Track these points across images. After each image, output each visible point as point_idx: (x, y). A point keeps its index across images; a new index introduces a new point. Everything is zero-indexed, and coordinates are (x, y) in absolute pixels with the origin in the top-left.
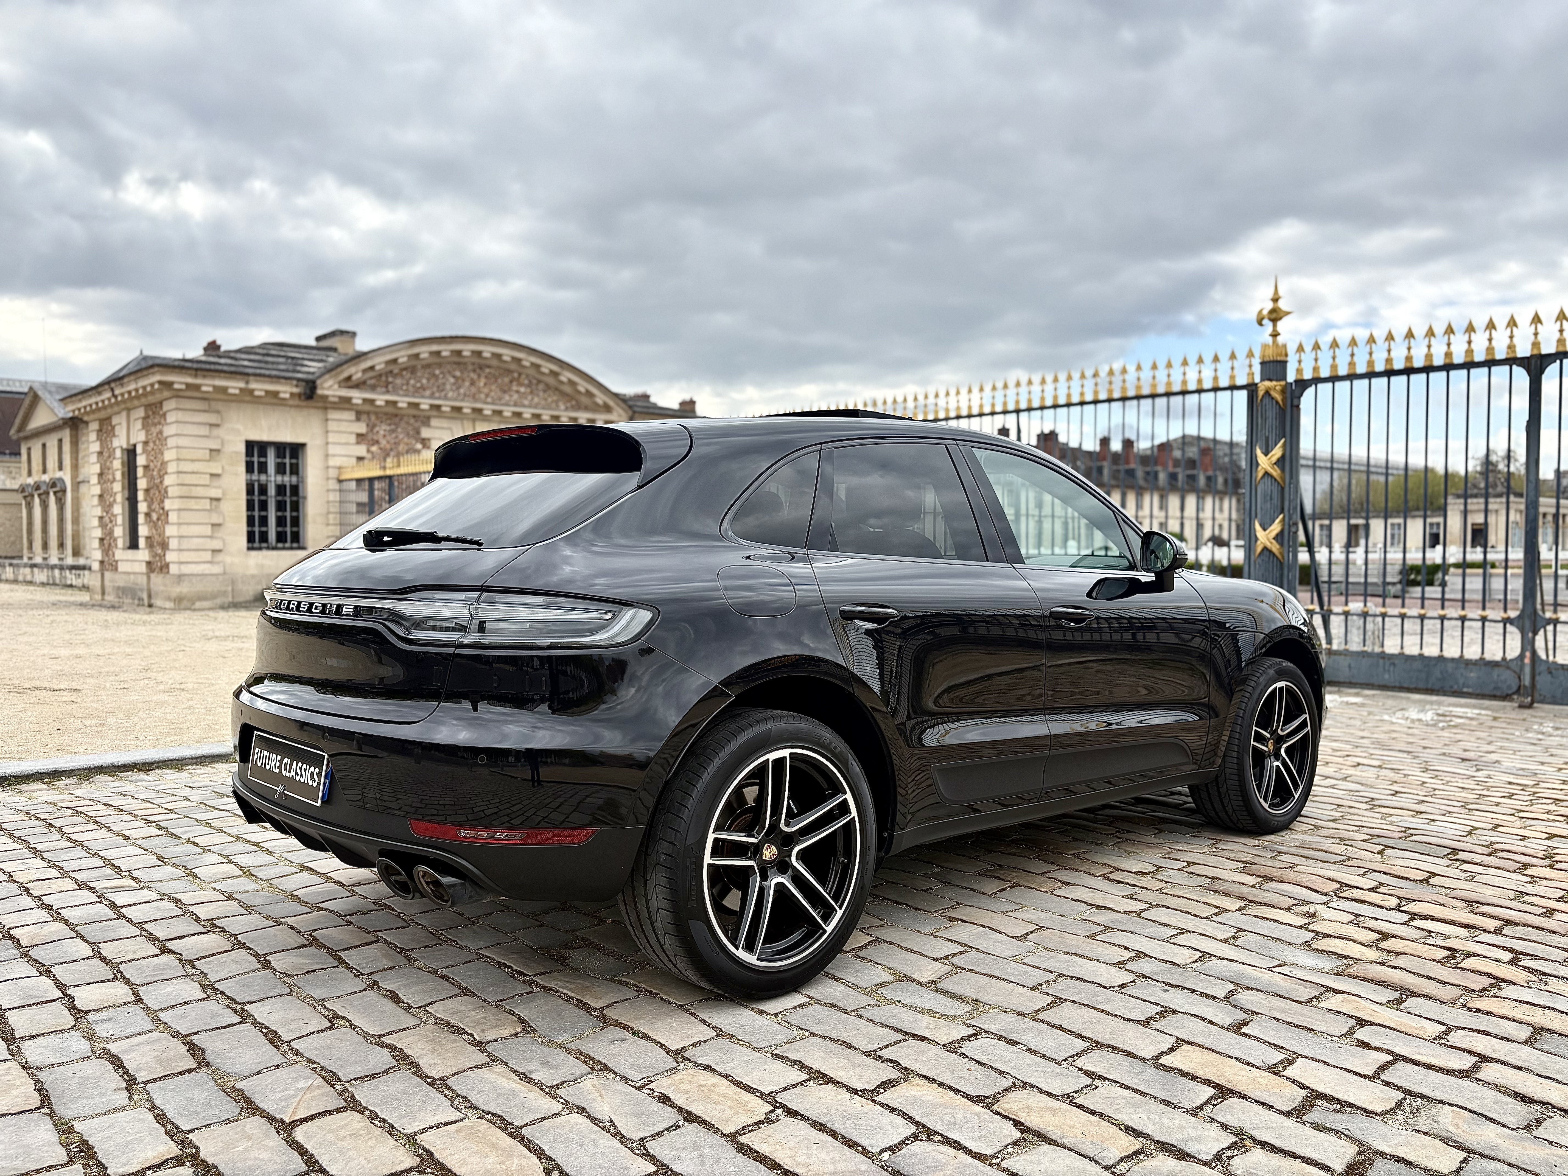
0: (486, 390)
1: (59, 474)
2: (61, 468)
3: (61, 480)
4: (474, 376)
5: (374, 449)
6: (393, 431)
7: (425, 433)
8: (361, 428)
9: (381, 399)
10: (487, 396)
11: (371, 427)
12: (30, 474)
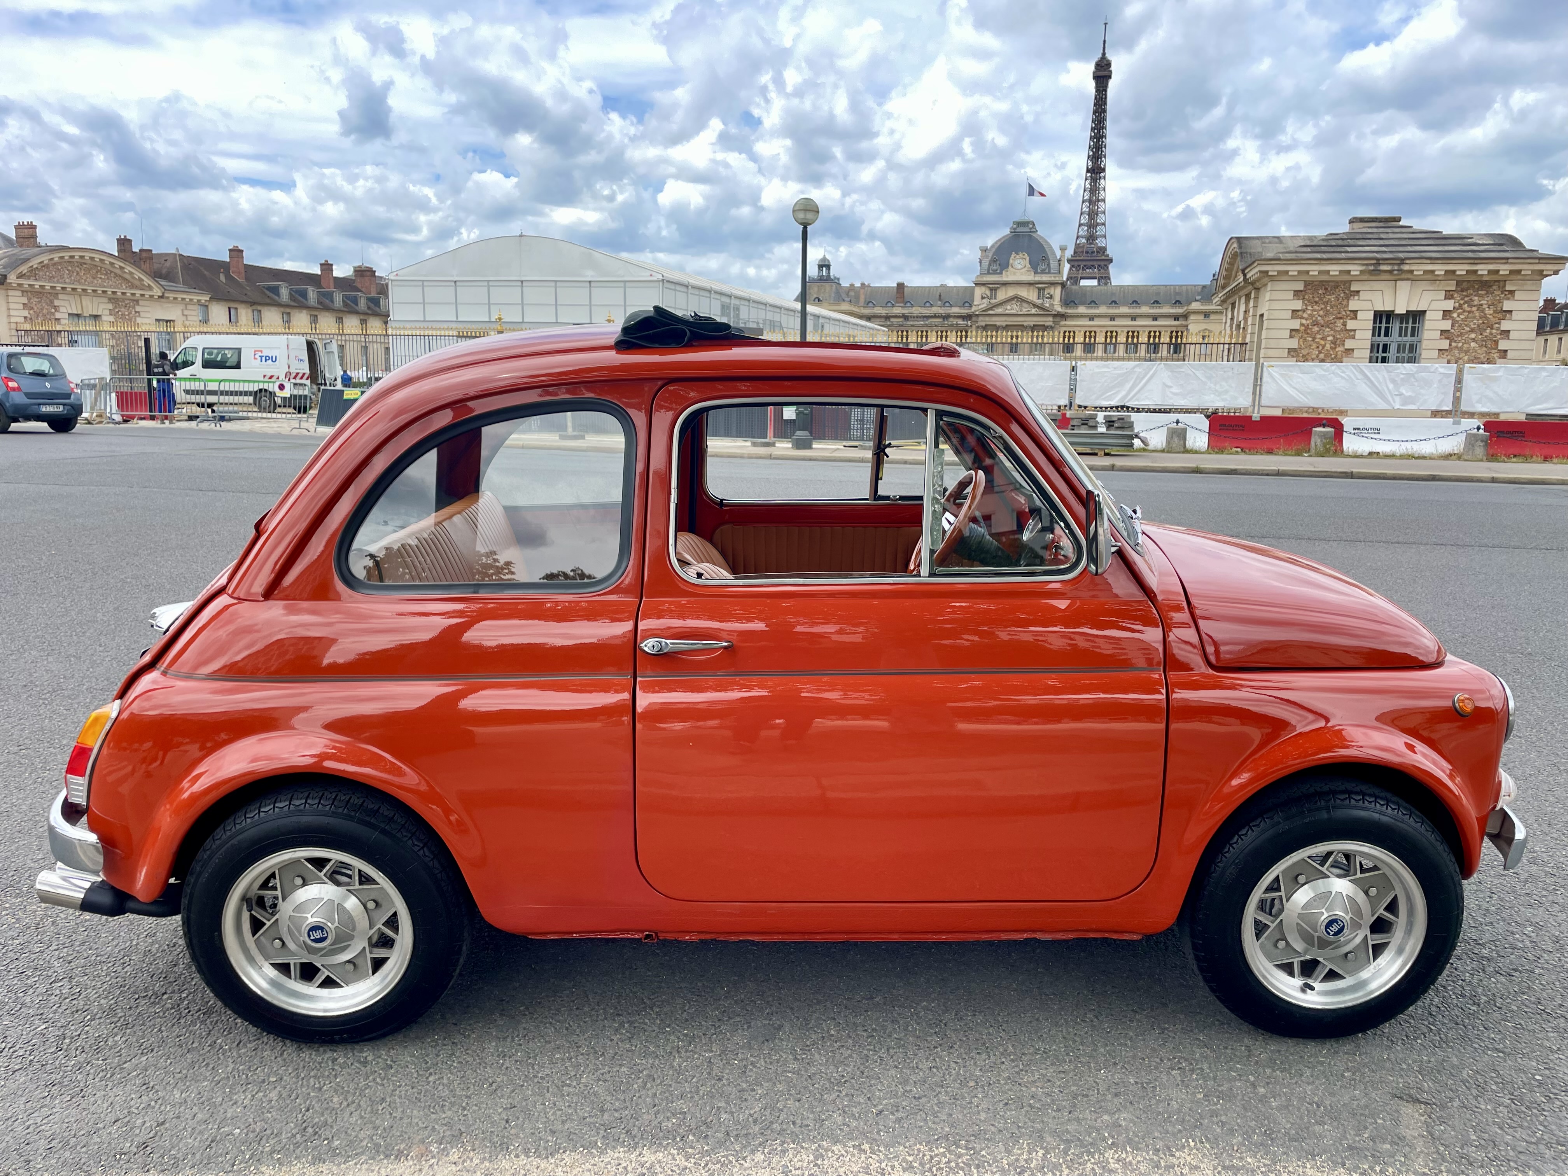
0: (84, 278)
4: (78, 269)
5: (31, 312)
6: (40, 302)
7: (56, 303)
8: (25, 300)
9: (37, 285)
10: (85, 281)
11: (29, 300)
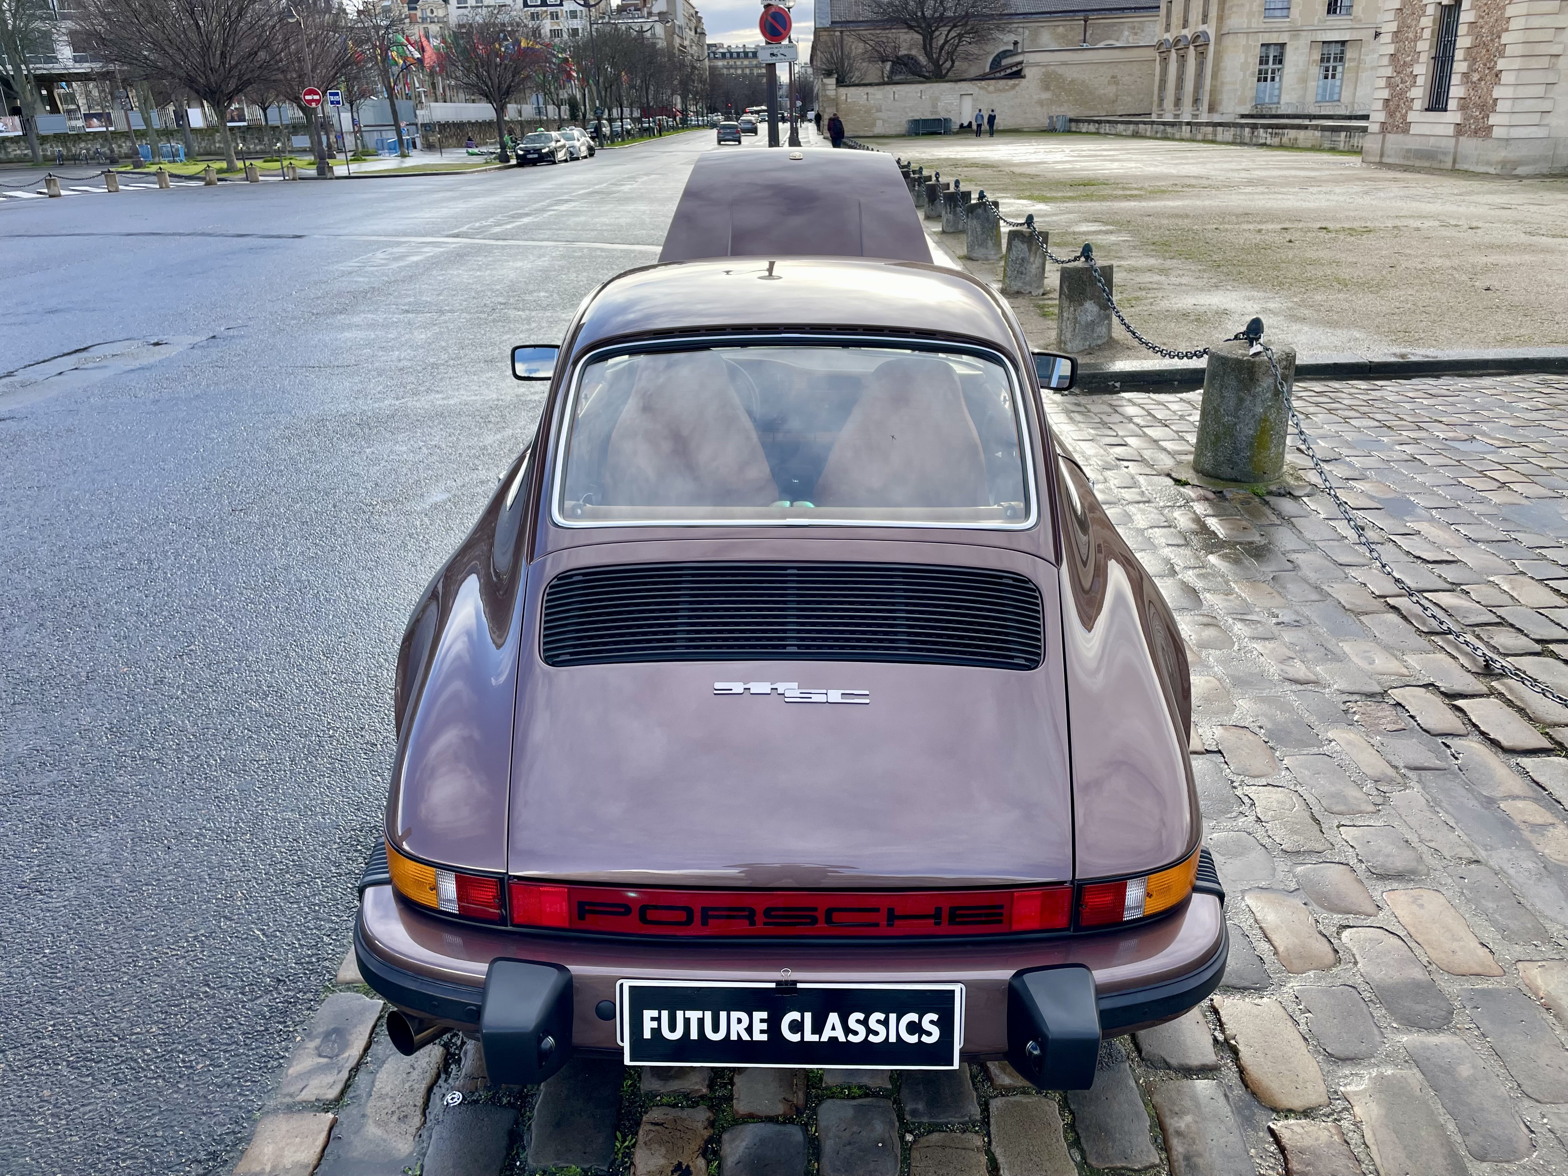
1: (1202, 28)
2: (1205, 20)
3: (1205, 33)
12: (1168, 29)
